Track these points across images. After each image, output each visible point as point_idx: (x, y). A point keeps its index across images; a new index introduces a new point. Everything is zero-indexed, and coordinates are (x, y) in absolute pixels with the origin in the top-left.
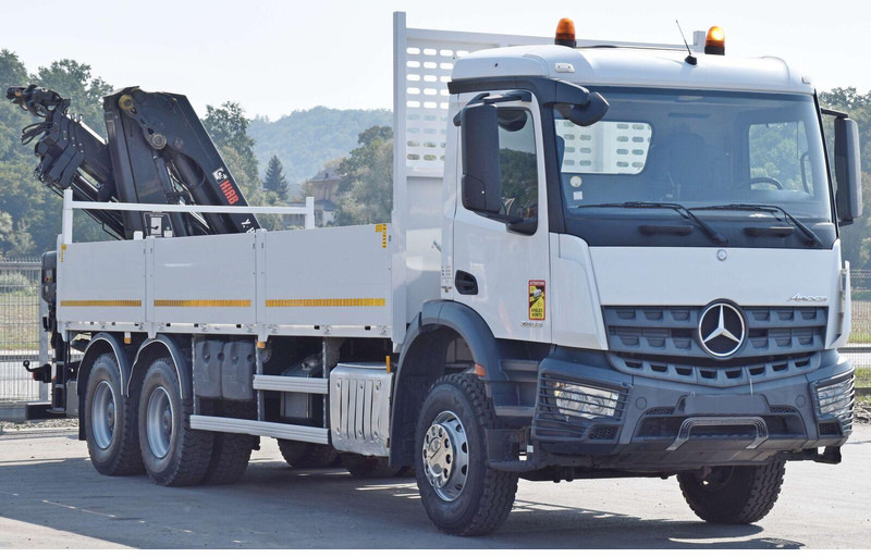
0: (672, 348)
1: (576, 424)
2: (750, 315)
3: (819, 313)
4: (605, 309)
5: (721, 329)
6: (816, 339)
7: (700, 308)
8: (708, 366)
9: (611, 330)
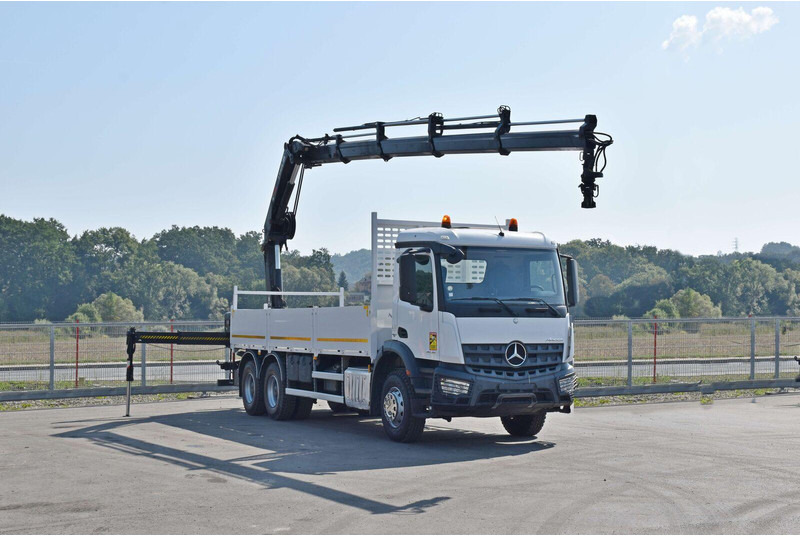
0: (493, 363)
1: (450, 397)
2: (528, 348)
3: (560, 347)
4: (463, 345)
5: (516, 354)
6: (559, 358)
7: (506, 345)
8: (510, 371)
9: (466, 355)
